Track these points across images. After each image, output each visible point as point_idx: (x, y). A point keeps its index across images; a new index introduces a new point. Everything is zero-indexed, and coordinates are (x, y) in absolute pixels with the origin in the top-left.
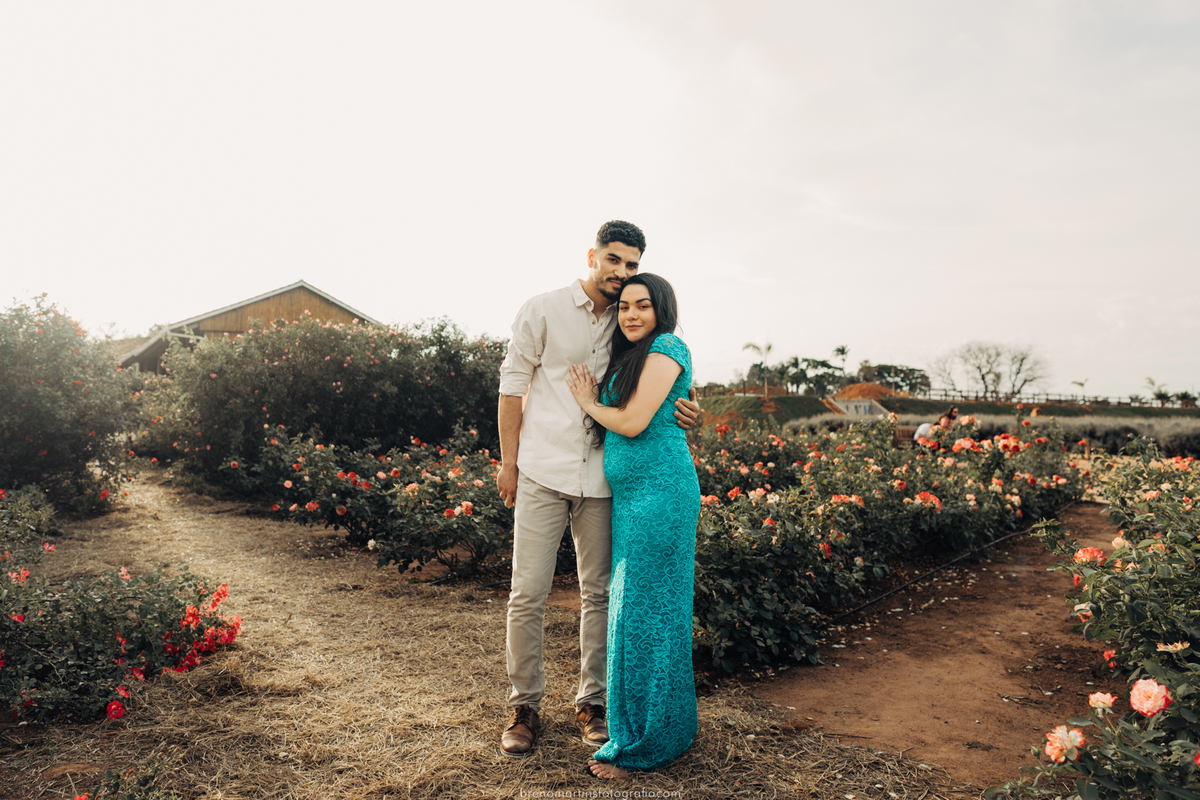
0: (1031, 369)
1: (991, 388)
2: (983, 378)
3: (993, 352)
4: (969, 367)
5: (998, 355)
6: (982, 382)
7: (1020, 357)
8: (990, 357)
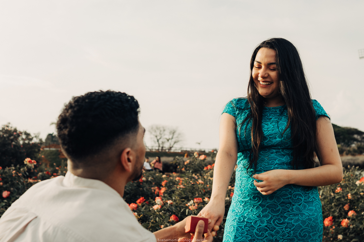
0: (177, 137)
1: (161, 146)
2: (158, 141)
3: (162, 129)
4: (152, 136)
5: (164, 130)
6: (157, 143)
7: (173, 132)
8: (161, 131)
